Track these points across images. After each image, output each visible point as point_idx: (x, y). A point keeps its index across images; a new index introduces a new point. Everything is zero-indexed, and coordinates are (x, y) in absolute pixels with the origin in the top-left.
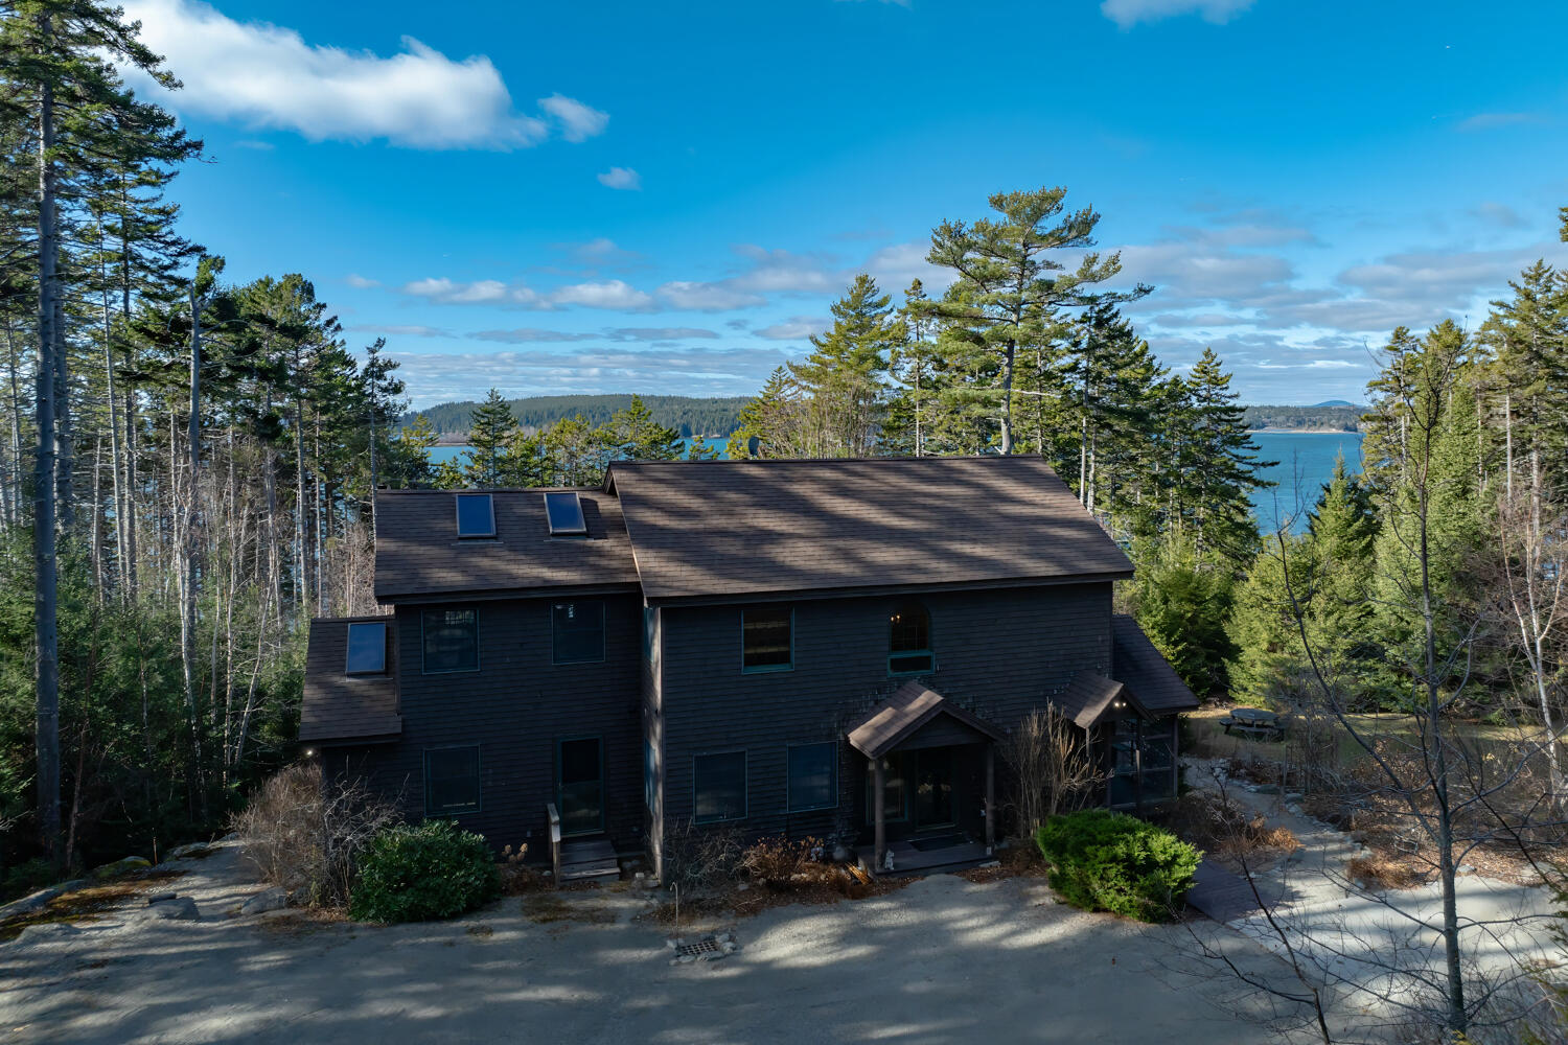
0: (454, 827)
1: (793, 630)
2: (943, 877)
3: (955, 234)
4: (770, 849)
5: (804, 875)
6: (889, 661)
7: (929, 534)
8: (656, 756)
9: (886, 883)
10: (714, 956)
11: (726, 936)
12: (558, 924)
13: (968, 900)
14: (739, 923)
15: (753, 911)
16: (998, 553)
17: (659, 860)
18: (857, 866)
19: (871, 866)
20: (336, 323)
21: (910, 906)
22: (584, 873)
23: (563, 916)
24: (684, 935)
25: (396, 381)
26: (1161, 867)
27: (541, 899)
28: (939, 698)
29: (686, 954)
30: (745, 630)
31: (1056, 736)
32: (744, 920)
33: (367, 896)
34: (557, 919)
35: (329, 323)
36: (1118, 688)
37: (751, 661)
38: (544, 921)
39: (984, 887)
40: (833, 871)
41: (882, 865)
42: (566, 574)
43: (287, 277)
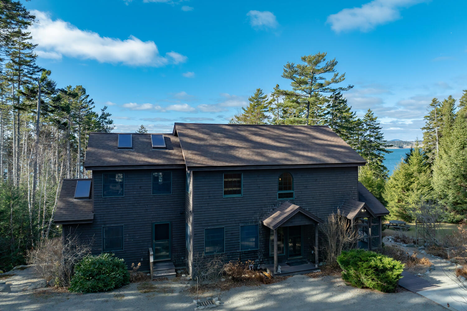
0: (113, 256)
1: (242, 182)
2: (299, 276)
3: (291, 67)
4: (234, 265)
5: (247, 275)
6: (278, 194)
7: (291, 148)
8: (190, 228)
9: (278, 278)
10: (212, 306)
11: (217, 298)
12: (151, 294)
13: (310, 284)
14: (222, 293)
15: (228, 289)
16: (317, 156)
17: (191, 268)
18: (267, 272)
19: (272, 271)
20: (92, 101)
21: (289, 286)
22: (162, 274)
23: (152, 290)
24: (200, 298)
25: (110, 120)
26: (389, 270)
27: (145, 284)
28: (297, 207)
29: (201, 305)
30: (224, 181)
31: (341, 222)
32: (224, 292)
33: (76, 282)
34: (150, 292)
35: (90, 101)
36: (363, 204)
37: (226, 193)
38: (145, 292)
39: (316, 279)
40: (258, 274)
41: (277, 271)
42: (157, 161)
43: (77, 87)
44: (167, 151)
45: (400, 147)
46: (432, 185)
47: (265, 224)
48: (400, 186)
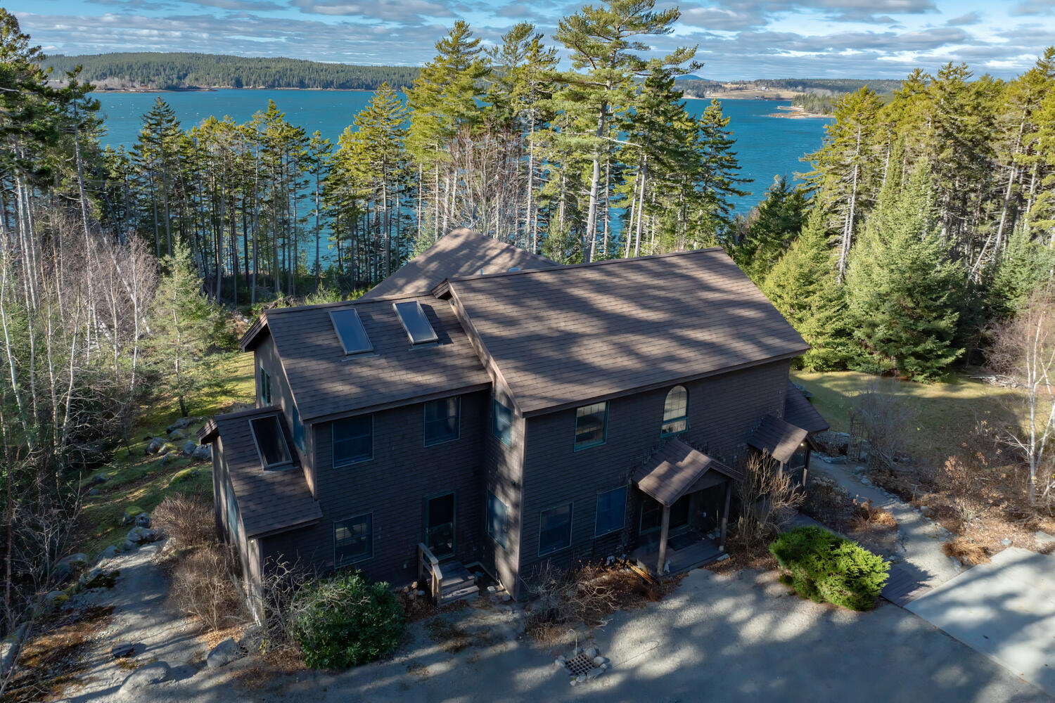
1: (608, 416)
2: (698, 571)
8: (506, 508)
9: (666, 583)
12: (468, 652)
18: (637, 565)
22: (454, 594)
23: (466, 643)
28: (708, 459)
30: (578, 421)
34: (463, 646)
36: (802, 433)
39: (728, 578)
41: (663, 569)
44: (441, 346)
45: (698, 96)
46: (847, 299)
47: (641, 488)
48: (787, 299)
